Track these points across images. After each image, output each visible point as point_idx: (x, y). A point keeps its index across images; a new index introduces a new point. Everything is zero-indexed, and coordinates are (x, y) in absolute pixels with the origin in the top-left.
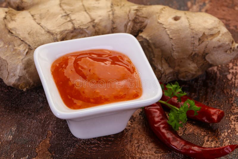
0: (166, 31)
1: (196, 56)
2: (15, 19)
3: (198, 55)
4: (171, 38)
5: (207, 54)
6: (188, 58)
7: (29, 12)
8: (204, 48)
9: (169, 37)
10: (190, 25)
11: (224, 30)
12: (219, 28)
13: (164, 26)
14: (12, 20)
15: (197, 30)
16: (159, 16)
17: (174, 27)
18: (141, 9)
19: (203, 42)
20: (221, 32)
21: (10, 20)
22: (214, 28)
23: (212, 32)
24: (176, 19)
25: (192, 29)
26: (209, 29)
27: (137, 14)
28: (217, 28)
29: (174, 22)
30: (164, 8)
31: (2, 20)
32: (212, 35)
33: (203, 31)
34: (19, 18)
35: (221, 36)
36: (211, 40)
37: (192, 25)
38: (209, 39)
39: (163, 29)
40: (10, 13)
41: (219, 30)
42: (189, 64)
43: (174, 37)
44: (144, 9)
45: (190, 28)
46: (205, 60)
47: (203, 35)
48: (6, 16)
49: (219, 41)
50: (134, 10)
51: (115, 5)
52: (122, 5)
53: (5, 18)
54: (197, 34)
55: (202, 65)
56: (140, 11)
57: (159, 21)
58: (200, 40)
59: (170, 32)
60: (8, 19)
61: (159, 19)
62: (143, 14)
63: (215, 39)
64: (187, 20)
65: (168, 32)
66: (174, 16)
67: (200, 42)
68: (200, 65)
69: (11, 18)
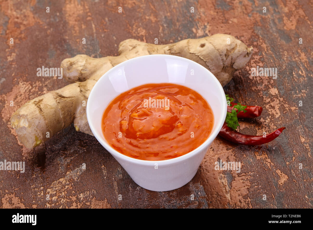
0: (200, 58)
1: (227, 68)
2: (89, 89)
3: (228, 66)
4: (206, 62)
5: (233, 64)
6: (222, 71)
7: (94, 80)
8: (231, 60)
9: (204, 61)
10: (215, 47)
11: (239, 42)
12: (235, 42)
13: (196, 55)
14: (87, 90)
15: (221, 49)
16: (188, 48)
17: (204, 53)
18: (172, 47)
19: (228, 56)
20: (238, 44)
21: (85, 91)
22: (232, 43)
23: (232, 47)
24: (203, 46)
25: (218, 50)
26: (229, 45)
27: (172, 52)
28: (234, 42)
29: (202, 49)
30: (189, 41)
31: (80, 93)
32: (233, 49)
33: (225, 48)
34: (90, 87)
35: (239, 47)
36: (234, 52)
37: (216, 46)
38: (232, 52)
39: (197, 57)
40: (81, 86)
41: (236, 43)
42: (223, 75)
43: (208, 60)
44: (175, 47)
45: (216, 50)
46: (233, 68)
47: (227, 51)
48: (80, 89)
49: (239, 51)
50: (168, 50)
51: (151, 51)
52: (156, 50)
53: (81, 91)
54: (223, 52)
55: (232, 73)
56: (173, 49)
57: (190, 52)
58: (226, 55)
59: (203, 57)
60: (83, 91)
61: (189, 51)
62: (175, 51)
63: (236, 51)
64: (210, 44)
65: (202, 58)
66: (199, 44)
67: (227, 57)
68: (231, 73)
69: (85, 89)
